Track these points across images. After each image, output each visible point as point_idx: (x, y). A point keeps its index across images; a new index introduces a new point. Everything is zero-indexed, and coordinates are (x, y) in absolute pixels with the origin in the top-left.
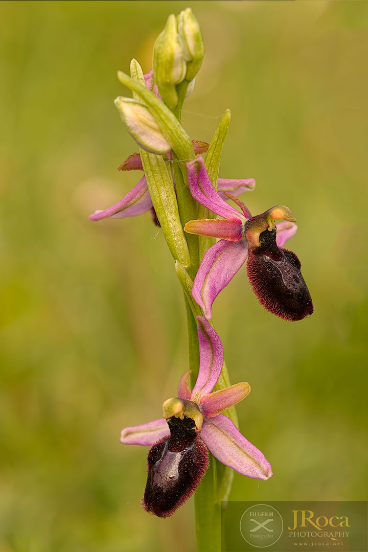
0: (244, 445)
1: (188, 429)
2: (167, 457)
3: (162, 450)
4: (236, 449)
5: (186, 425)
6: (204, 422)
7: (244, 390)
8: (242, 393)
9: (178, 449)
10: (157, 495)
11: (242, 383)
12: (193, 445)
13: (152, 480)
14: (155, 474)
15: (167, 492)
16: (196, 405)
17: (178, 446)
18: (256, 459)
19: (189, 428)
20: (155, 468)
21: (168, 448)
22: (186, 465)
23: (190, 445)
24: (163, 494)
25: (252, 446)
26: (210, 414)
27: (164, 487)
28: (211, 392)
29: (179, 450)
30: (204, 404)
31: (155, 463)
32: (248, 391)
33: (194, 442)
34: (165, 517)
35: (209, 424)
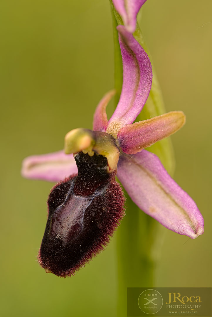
0: (172, 191)
1: (99, 168)
2: (72, 202)
3: (66, 192)
4: (163, 194)
5: (97, 163)
6: (122, 160)
7: (176, 122)
8: (174, 125)
9: (85, 192)
10: (55, 248)
11: (175, 112)
12: (105, 188)
13: (50, 229)
14: (55, 223)
15: (67, 246)
16: (112, 137)
17: (85, 189)
18: (186, 209)
19: (101, 167)
20: (55, 215)
21: (74, 190)
22: (94, 214)
23: (100, 188)
24: (62, 248)
25: (182, 193)
26: (130, 150)
27: (64, 240)
28: (134, 122)
29: (87, 194)
30: (122, 138)
31: (55, 208)
32: (182, 123)
33: (106, 184)
34: (64, 276)
35: (129, 161)
